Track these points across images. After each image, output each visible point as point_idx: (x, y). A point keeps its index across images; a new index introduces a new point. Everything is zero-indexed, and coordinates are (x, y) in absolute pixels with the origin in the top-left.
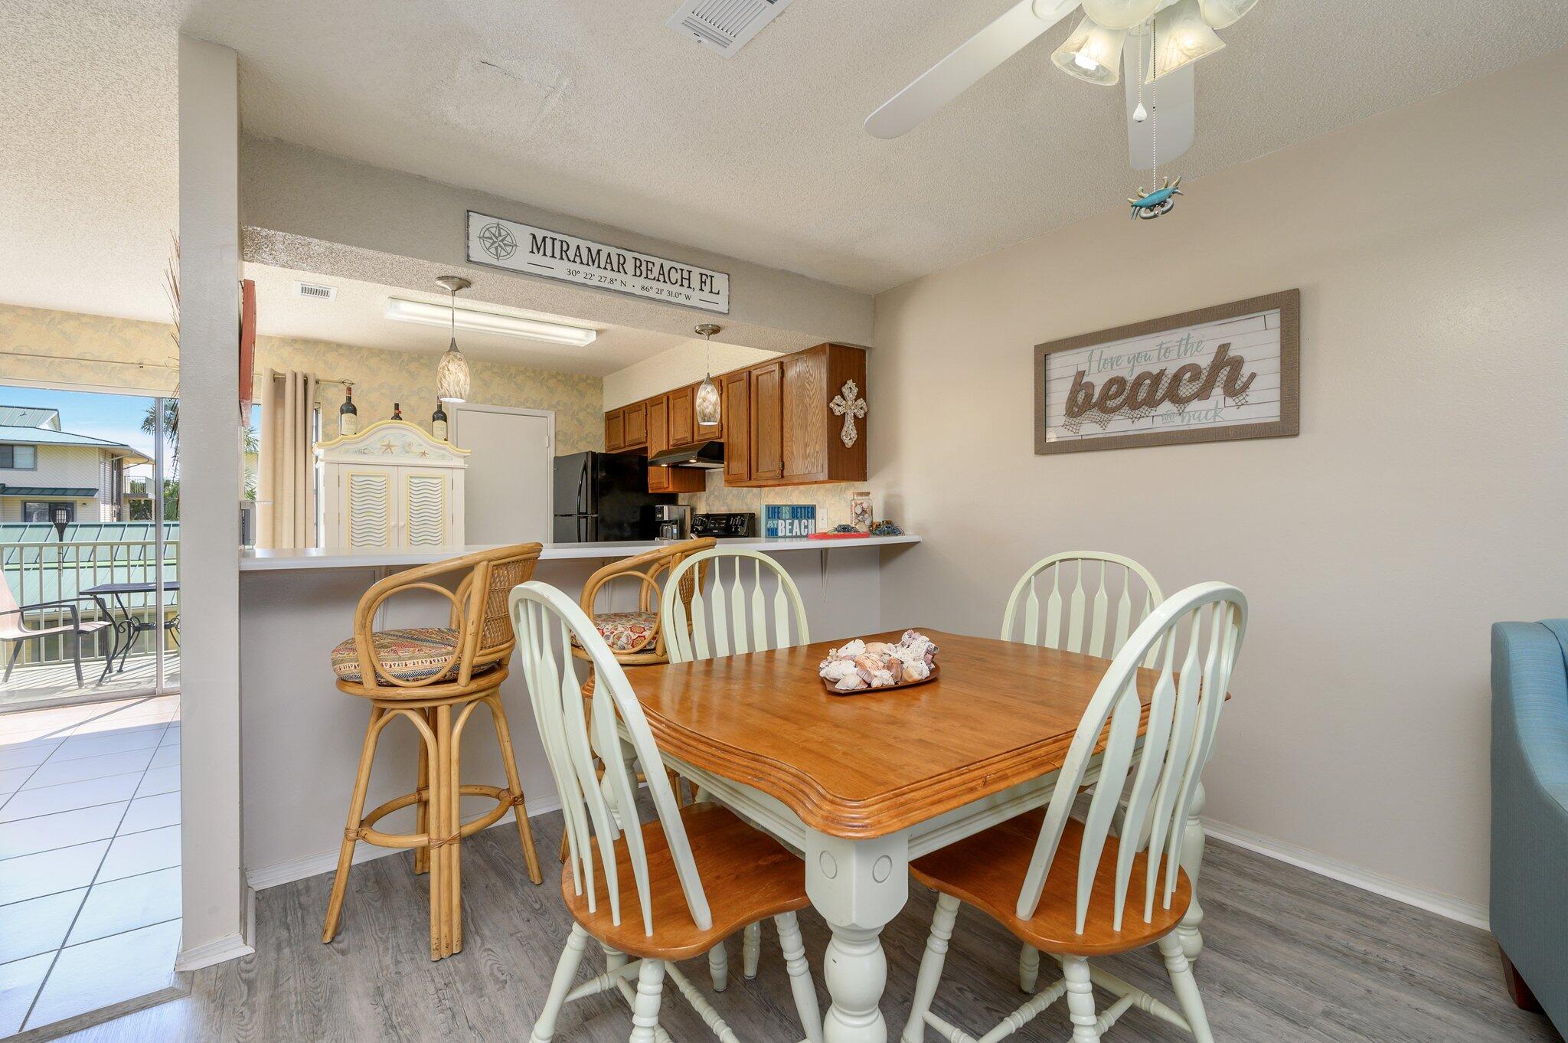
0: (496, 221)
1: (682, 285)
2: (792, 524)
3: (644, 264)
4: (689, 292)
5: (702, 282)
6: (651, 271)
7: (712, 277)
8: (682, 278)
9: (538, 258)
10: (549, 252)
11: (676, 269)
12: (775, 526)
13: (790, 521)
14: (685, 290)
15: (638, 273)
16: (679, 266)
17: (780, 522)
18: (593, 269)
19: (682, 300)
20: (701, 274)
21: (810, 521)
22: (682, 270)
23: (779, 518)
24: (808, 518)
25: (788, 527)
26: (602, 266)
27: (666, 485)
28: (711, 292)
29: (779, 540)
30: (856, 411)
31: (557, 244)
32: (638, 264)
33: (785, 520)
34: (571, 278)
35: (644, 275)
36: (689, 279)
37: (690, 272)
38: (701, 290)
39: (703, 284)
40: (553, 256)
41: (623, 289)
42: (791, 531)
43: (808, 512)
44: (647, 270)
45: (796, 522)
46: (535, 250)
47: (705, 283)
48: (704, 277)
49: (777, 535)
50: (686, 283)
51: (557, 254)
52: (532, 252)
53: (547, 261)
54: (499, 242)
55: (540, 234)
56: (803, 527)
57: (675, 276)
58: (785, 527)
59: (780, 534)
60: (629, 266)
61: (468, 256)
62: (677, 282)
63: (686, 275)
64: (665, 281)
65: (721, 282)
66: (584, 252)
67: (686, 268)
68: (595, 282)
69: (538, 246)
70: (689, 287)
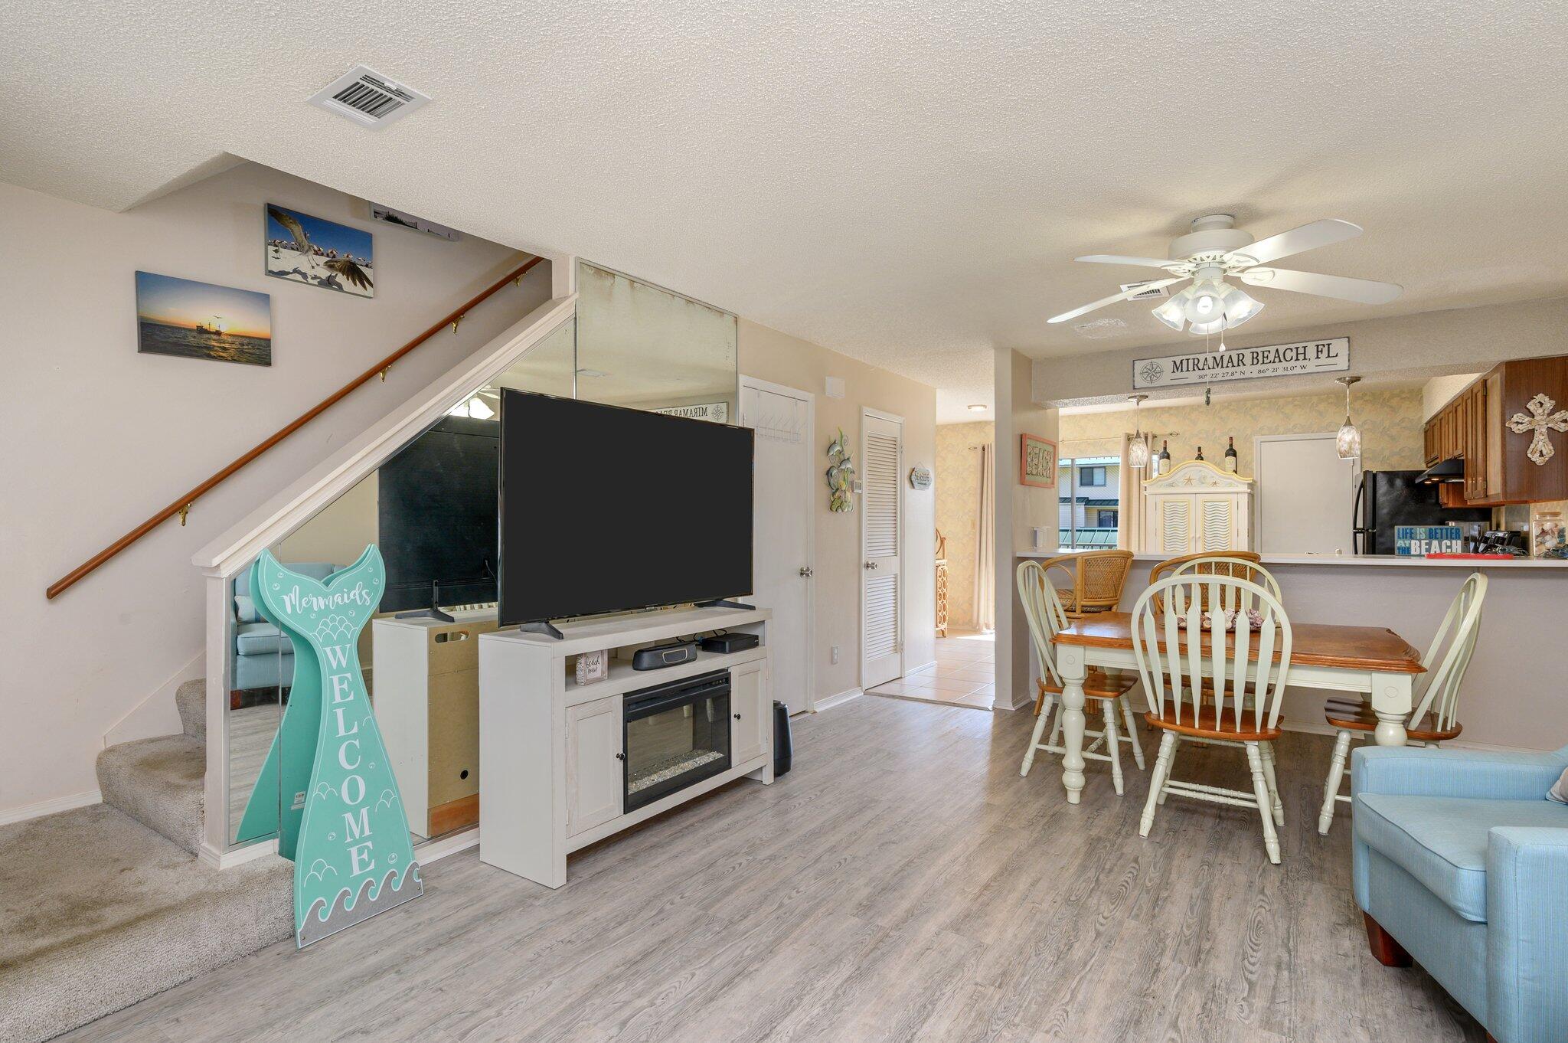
0: (1150, 361)
1: (1297, 359)
2: (1429, 544)
3: (1261, 355)
4: (1305, 363)
5: (1318, 351)
6: (1267, 357)
7: (1329, 345)
8: (1297, 354)
9: (1179, 374)
10: (1185, 369)
11: (1291, 349)
12: (1407, 545)
13: (1427, 541)
14: (1301, 363)
15: (1255, 361)
16: (1292, 346)
17: (1413, 542)
18: (1218, 370)
19: (1298, 371)
20: (1318, 346)
21: (1454, 542)
22: (1297, 348)
23: (1412, 538)
24: (1452, 538)
25: (1424, 547)
26: (1225, 365)
27: (1445, 501)
28: (1329, 356)
29: (1412, 558)
30: (1550, 425)
31: (1191, 362)
32: (1255, 355)
33: (1420, 540)
34: (1201, 380)
35: (1261, 361)
36: (1305, 353)
37: (1305, 348)
38: (1318, 357)
39: (1319, 353)
40: (1188, 370)
41: (1243, 376)
42: (1428, 550)
43: (1451, 533)
44: (1264, 357)
45: (1435, 543)
46: (1175, 370)
47: (1321, 351)
48: (1320, 348)
49: (1410, 553)
50: (1301, 357)
51: (1191, 368)
52: (1174, 372)
53: (1185, 374)
54: (1152, 373)
55: (1178, 360)
56: (1444, 547)
57: (1289, 354)
58: (1420, 547)
59: (1413, 552)
60: (1248, 360)
61: (1134, 386)
62: (1292, 359)
63: (1301, 350)
64: (1280, 361)
65: (1340, 346)
66: (1210, 362)
67: (1300, 345)
68: (1220, 378)
69: (1177, 367)
70: (1305, 359)
